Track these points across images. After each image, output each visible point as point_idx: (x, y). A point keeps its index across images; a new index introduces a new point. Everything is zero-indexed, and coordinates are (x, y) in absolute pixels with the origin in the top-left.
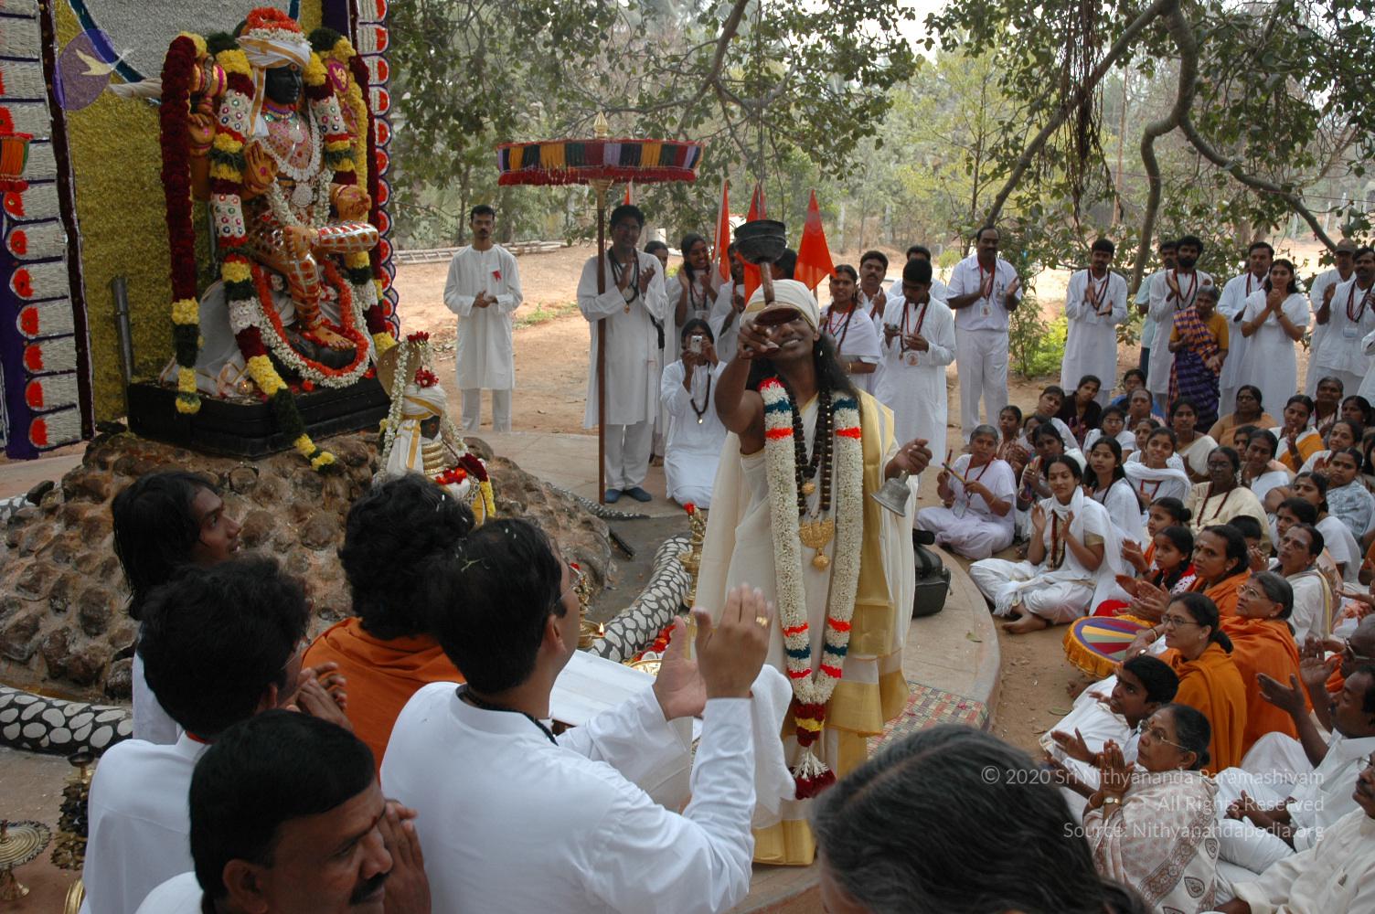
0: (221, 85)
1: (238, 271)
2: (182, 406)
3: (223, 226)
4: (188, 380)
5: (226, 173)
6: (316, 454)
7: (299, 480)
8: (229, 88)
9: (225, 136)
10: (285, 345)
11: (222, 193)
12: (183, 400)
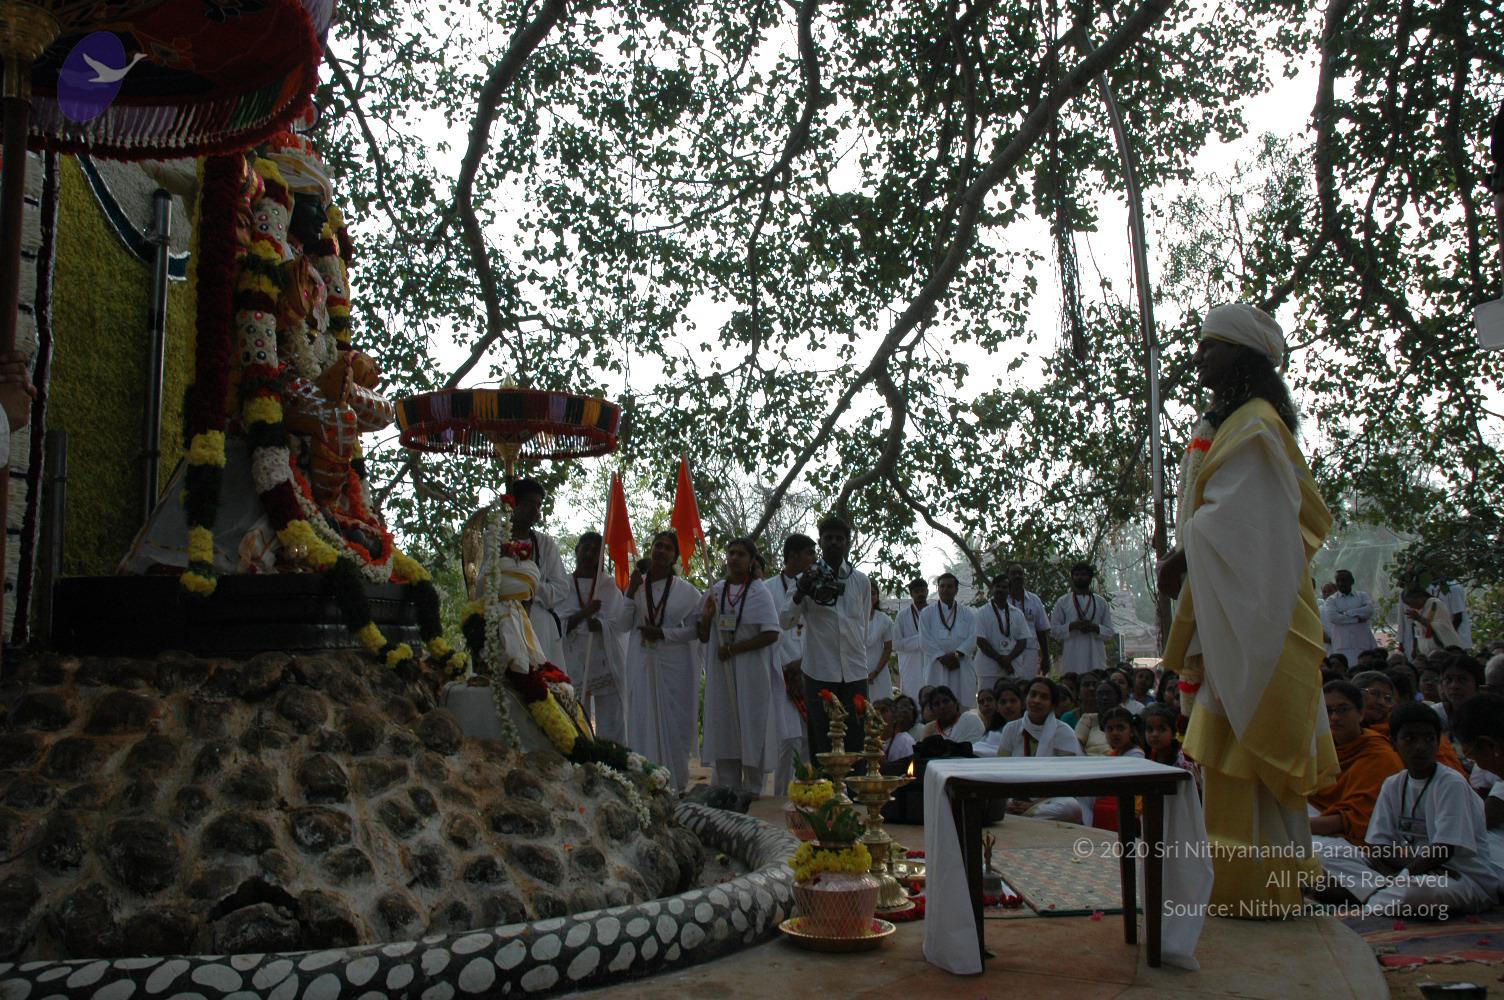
0: (259, 189)
1: (272, 411)
2: (193, 581)
3: (257, 350)
4: (204, 544)
5: (267, 286)
6: (390, 647)
7: (377, 679)
8: (266, 195)
9: (267, 244)
10: (320, 515)
11: (259, 310)
12: (197, 573)
